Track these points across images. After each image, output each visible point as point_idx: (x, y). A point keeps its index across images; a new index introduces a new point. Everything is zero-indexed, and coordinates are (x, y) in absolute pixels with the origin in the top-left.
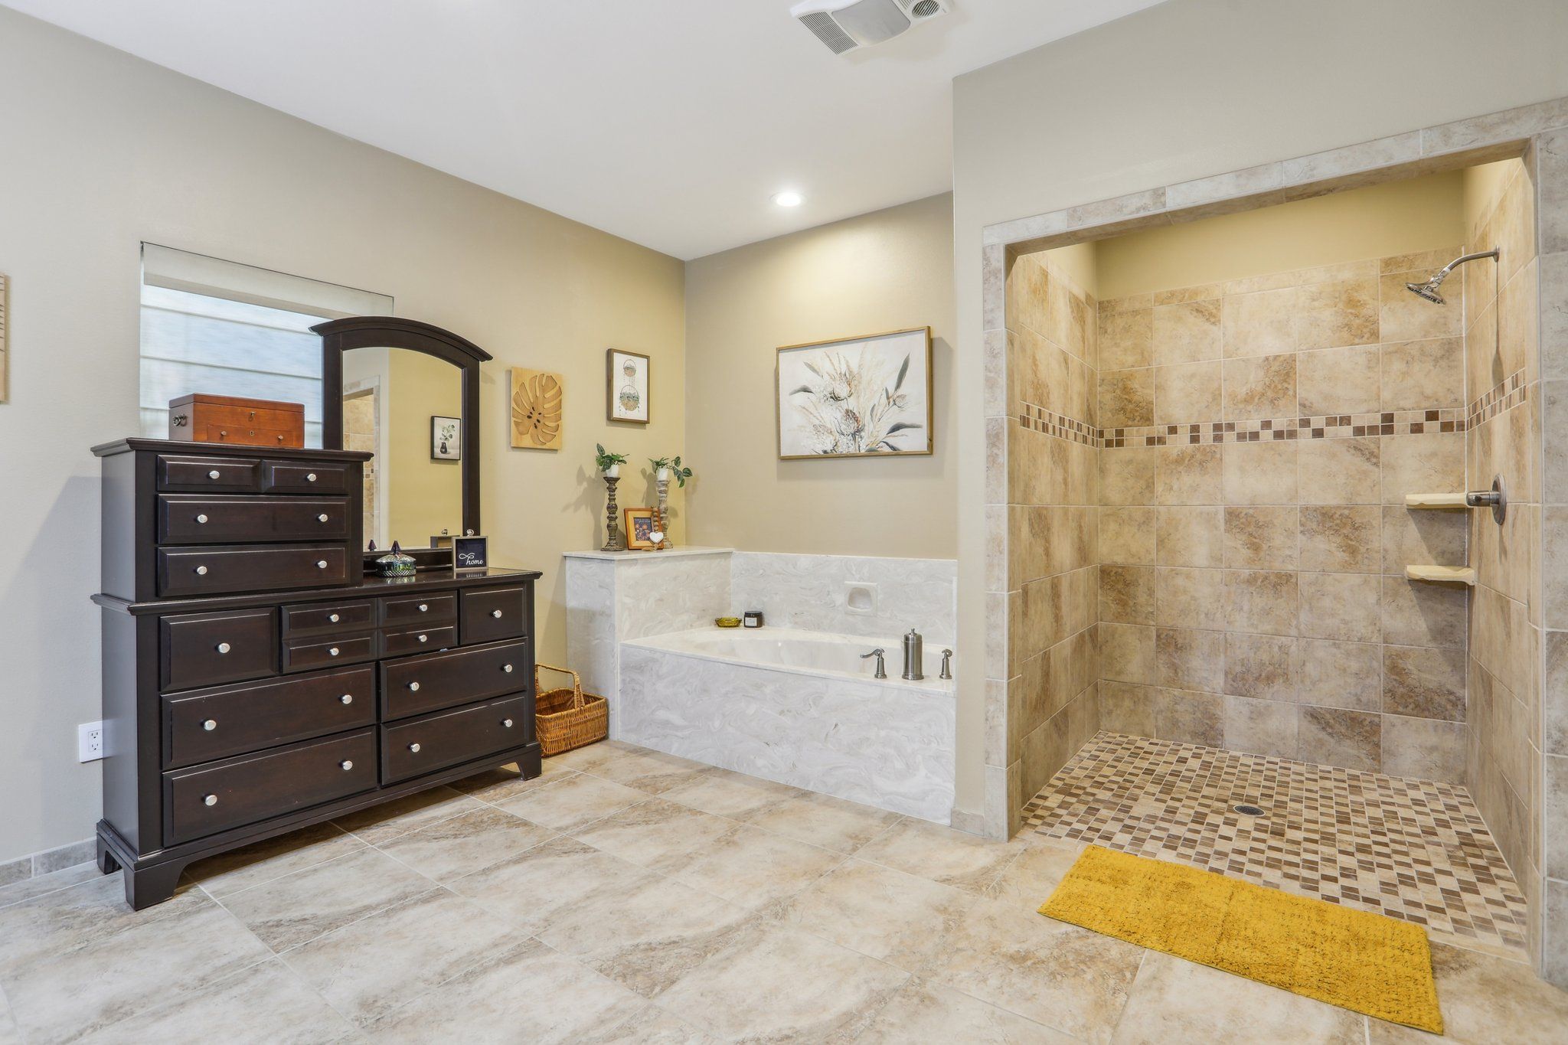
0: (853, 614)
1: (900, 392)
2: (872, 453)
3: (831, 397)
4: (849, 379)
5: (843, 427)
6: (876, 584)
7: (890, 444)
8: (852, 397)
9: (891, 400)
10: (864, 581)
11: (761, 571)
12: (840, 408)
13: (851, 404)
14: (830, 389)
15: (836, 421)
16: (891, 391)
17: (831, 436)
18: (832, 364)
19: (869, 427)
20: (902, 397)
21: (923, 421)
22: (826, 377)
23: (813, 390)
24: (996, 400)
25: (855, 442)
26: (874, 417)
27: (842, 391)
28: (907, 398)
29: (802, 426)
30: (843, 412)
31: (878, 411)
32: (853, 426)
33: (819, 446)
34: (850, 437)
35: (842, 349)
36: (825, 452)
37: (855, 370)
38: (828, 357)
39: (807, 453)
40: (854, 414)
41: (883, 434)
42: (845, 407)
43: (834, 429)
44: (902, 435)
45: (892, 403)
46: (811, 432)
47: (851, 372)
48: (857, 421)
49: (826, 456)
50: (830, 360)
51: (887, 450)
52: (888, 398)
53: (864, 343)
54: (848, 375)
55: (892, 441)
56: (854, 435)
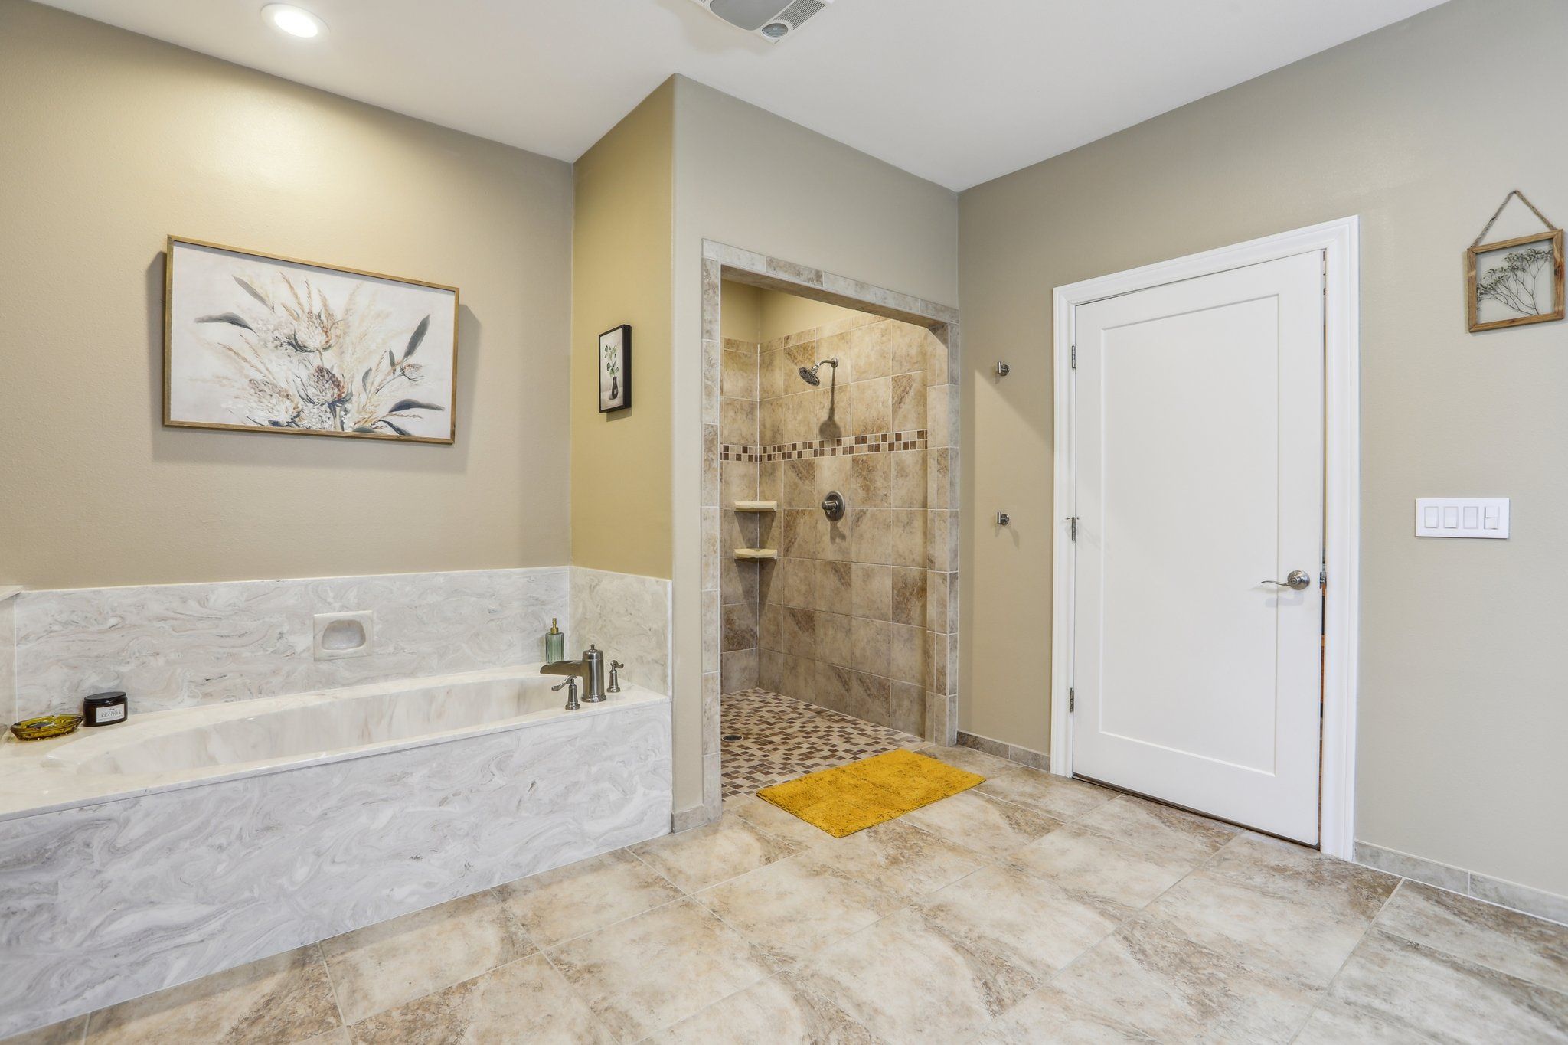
0: (331, 659)
1: (412, 359)
2: (364, 435)
3: (290, 344)
4: (326, 323)
5: (311, 392)
6: (370, 611)
7: (394, 423)
8: (330, 351)
9: (398, 368)
10: (349, 609)
11: (113, 621)
12: (307, 364)
13: (329, 360)
14: (287, 331)
15: (298, 381)
16: (399, 356)
17: (288, 402)
18: (296, 296)
19: (359, 399)
20: (417, 367)
21: (447, 404)
22: (281, 312)
23: (252, 326)
24: (712, 407)
25: (335, 415)
26: (368, 386)
27: (312, 338)
28: (422, 370)
29: (224, 378)
30: (313, 370)
31: (376, 379)
32: (330, 394)
33: (262, 414)
34: (325, 407)
35: (316, 279)
36: (275, 424)
37: (339, 315)
38: (288, 282)
39: (234, 421)
40: (334, 376)
41: (383, 411)
42: (317, 362)
43: (292, 392)
44: (414, 416)
45: (398, 372)
46: (244, 389)
47: (329, 316)
48: (338, 386)
49: (276, 430)
50: (292, 288)
51: (389, 432)
52: (393, 364)
53: (360, 281)
54: (323, 318)
55: (398, 420)
56: (331, 406)
